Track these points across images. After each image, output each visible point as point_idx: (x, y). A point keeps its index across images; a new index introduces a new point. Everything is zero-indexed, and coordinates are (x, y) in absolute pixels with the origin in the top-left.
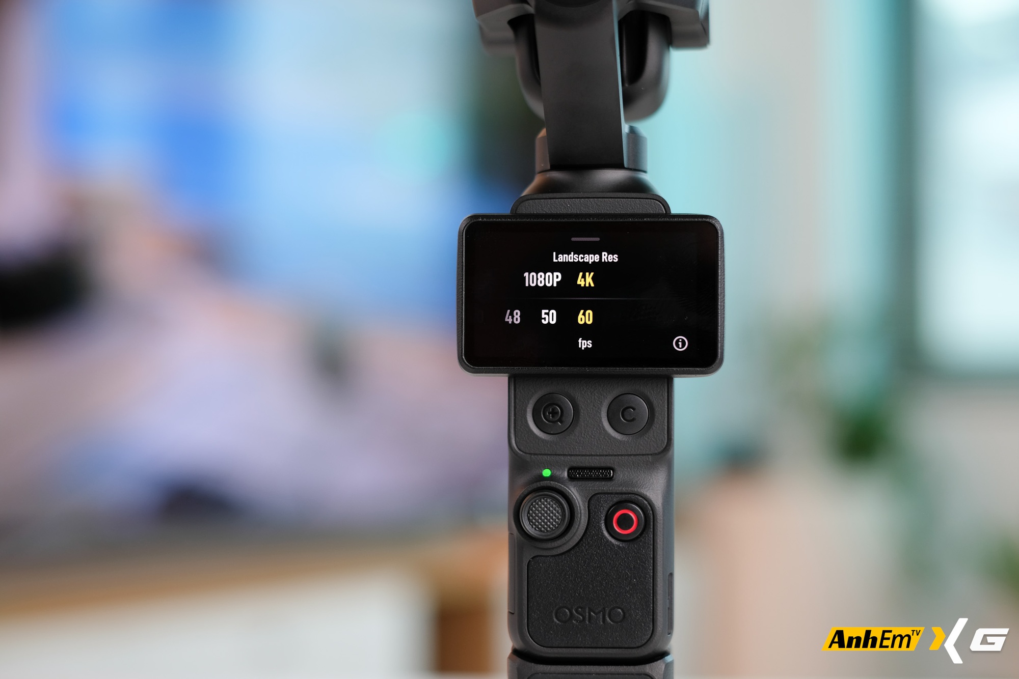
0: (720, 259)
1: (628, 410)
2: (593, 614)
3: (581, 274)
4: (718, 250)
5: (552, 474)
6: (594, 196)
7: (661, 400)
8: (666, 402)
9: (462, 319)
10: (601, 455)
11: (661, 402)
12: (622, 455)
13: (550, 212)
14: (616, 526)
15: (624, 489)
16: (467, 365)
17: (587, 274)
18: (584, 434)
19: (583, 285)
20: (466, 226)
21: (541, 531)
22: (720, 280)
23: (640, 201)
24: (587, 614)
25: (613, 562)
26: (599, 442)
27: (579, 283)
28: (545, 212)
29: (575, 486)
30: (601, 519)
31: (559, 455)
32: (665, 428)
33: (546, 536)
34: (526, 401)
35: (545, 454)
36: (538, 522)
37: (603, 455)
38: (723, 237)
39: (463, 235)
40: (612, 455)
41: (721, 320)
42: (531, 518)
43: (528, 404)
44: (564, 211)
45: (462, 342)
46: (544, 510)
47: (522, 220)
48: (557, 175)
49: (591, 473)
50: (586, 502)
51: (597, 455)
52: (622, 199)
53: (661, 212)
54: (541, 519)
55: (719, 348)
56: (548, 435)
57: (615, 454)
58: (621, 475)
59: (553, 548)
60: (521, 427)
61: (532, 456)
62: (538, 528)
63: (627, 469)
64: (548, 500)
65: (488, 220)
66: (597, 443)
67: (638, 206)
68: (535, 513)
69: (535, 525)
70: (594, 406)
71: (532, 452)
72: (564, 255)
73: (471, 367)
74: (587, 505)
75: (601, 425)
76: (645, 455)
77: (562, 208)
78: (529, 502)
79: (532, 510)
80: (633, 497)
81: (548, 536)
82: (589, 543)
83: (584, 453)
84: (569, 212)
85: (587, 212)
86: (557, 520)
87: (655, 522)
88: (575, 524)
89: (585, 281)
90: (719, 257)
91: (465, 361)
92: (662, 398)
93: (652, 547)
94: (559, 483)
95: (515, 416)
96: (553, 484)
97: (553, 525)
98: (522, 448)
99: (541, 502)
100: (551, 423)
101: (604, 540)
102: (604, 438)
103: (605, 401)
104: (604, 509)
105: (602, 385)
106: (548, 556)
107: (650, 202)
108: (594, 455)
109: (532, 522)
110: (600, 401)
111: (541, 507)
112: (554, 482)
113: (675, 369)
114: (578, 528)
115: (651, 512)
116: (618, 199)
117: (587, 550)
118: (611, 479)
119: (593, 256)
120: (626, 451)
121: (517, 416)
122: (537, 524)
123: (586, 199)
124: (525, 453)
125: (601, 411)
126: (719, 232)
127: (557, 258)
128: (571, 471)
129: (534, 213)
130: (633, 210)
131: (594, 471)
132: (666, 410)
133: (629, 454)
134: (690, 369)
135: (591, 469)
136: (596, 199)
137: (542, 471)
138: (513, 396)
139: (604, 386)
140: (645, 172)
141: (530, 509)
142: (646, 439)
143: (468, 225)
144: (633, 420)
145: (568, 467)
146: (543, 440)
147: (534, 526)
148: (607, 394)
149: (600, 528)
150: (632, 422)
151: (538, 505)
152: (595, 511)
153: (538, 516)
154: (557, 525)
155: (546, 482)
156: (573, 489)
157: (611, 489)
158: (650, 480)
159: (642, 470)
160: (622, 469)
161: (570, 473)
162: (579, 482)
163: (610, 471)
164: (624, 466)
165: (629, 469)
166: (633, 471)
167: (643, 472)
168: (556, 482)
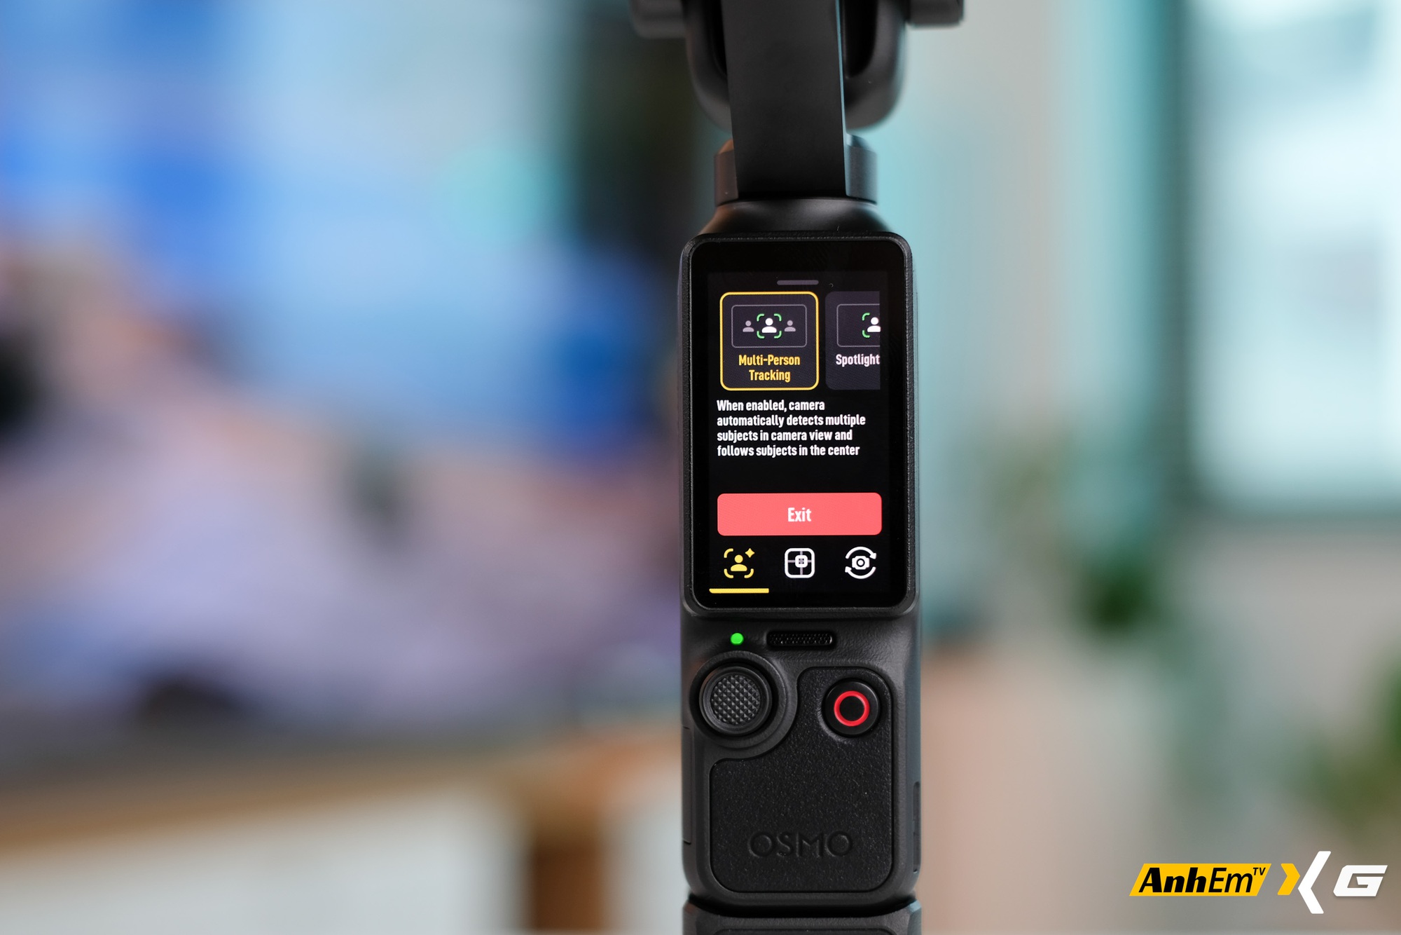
2: (806, 844)
5: (744, 640)
14: (839, 716)
15: (849, 661)
21: (730, 723)
24: (797, 843)
25: (835, 767)
29: (778, 658)
30: (816, 704)
33: (737, 730)
36: (726, 710)
42: (716, 704)
46: (734, 693)
48: (746, 206)
49: (800, 639)
50: (794, 680)
54: (730, 706)
58: (845, 642)
59: (747, 748)
62: (726, 719)
63: (853, 632)
64: (741, 678)
68: (722, 697)
69: (722, 715)
74: (796, 686)
78: (713, 681)
79: (717, 693)
80: (863, 672)
81: (741, 729)
82: (799, 740)
86: (753, 707)
87: (895, 709)
88: (778, 713)
93: (890, 745)
94: (755, 653)
97: (747, 714)
99: (730, 680)
101: (821, 736)
104: (820, 691)
106: (740, 760)
109: (718, 710)
111: (730, 689)
112: (748, 653)
114: (783, 719)
115: (889, 694)
117: (796, 750)
118: (833, 646)
122: (724, 712)
128: (773, 636)
131: (806, 636)
135: (800, 632)
137: (730, 636)
140: (874, 202)
141: (714, 691)
145: (768, 630)
147: (720, 717)
149: (815, 718)
151: (726, 684)
152: (808, 693)
153: (726, 702)
154: (753, 715)
155: (736, 652)
156: (775, 662)
157: (830, 661)
158: (886, 647)
159: (875, 633)
160: (846, 632)
161: (771, 638)
162: (783, 652)
163: (828, 636)
164: (849, 628)
165: (856, 633)
166: (862, 635)
167: (876, 636)
168: (751, 652)
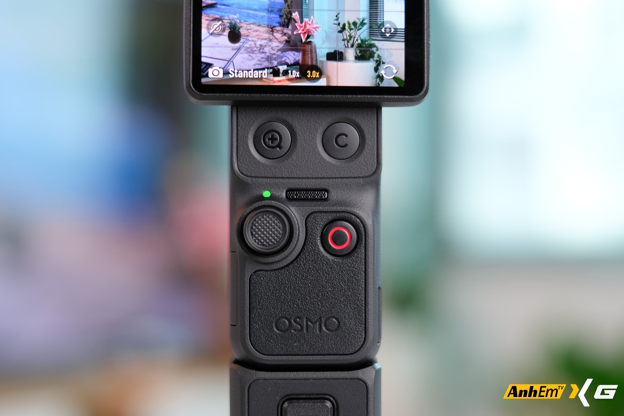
1: (341, 136)
2: (311, 324)
5: (271, 195)
7: (371, 128)
8: (376, 129)
10: (316, 178)
11: (371, 130)
12: (336, 178)
14: (331, 243)
15: (338, 208)
16: (195, 92)
18: (301, 159)
21: (264, 245)
24: (305, 324)
25: (329, 275)
26: (315, 166)
29: (293, 206)
30: (317, 235)
31: (278, 178)
32: (374, 153)
33: (267, 249)
34: (248, 128)
35: (265, 177)
36: (261, 237)
37: (318, 178)
40: (326, 178)
41: (427, 53)
42: (254, 233)
43: (250, 130)
46: (266, 226)
49: (307, 194)
50: (303, 220)
51: (313, 178)
54: (263, 234)
55: (426, 78)
56: (267, 160)
57: (329, 177)
58: (335, 195)
59: (273, 263)
60: (243, 152)
61: (253, 179)
62: (261, 242)
63: (341, 191)
64: (271, 216)
66: (313, 167)
68: (258, 229)
69: (258, 240)
70: (310, 133)
71: (253, 175)
73: (198, 94)
74: (304, 224)
75: (316, 150)
76: (357, 177)
78: (252, 219)
79: (255, 226)
80: (346, 215)
81: (270, 249)
82: (306, 258)
83: (301, 176)
86: (278, 235)
87: (367, 238)
88: (293, 240)
91: (193, 88)
92: (372, 126)
93: (364, 261)
94: (278, 202)
95: (237, 142)
96: (273, 203)
97: (274, 239)
98: (244, 172)
99: (263, 217)
100: (270, 149)
101: (320, 256)
102: (319, 162)
103: (321, 128)
104: (320, 226)
105: (318, 114)
106: (269, 271)
108: (310, 178)
109: (255, 237)
110: (315, 128)
111: (263, 223)
114: (296, 244)
115: (363, 229)
117: (304, 265)
118: (326, 200)
120: (340, 174)
121: (239, 142)
122: (260, 238)
124: (247, 176)
125: (316, 137)
128: (289, 193)
131: (310, 192)
132: (376, 136)
133: (343, 176)
134: (399, 96)
135: (307, 190)
137: (262, 192)
138: (235, 124)
139: (319, 115)
141: (253, 224)
142: (358, 163)
144: (346, 145)
145: (286, 189)
146: (263, 164)
147: (257, 241)
148: (322, 122)
149: (316, 244)
150: (345, 148)
151: (260, 220)
152: (312, 228)
153: (261, 231)
154: (278, 240)
155: (267, 201)
156: (291, 208)
157: (326, 208)
158: (361, 200)
159: (354, 191)
160: (336, 191)
161: (288, 195)
162: (296, 202)
163: (325, 193)
164: (338, 188)
165: (342, 191)
166: (346, 193)
167: (355, 193)
168: (276, 201)
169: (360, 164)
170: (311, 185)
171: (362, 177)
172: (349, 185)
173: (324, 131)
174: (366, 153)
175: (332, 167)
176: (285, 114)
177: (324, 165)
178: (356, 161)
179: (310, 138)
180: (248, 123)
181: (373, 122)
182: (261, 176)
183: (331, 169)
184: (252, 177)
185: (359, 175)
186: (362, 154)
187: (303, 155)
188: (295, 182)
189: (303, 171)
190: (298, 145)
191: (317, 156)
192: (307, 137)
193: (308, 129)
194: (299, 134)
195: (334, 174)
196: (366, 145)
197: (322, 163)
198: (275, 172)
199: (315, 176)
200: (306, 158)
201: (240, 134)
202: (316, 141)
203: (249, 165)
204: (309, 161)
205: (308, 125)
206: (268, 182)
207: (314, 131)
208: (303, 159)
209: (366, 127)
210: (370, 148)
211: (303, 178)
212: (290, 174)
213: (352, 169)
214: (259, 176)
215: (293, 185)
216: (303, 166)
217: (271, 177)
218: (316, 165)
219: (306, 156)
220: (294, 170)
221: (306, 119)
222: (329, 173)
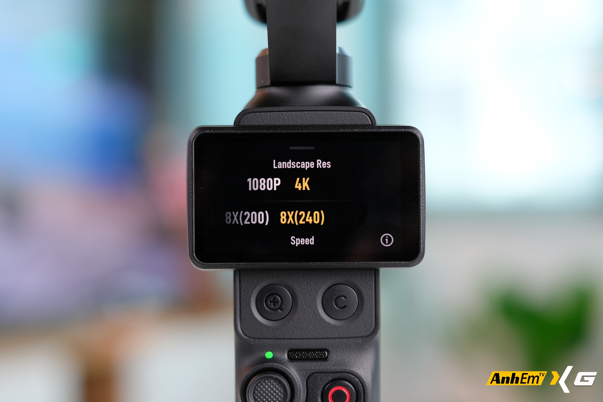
0: (421, 165)
1: (341, 298)
3: (298, 179)
4: (420, 157)
5: (274, 356)
6: (309, 110)
7: (369, 290)
8: (374, 291)
9: (193, 220)
10: (317, 339)
11: (369, 291)
12: (335, 338)
13: (269, 124)
14: (331, 401)
15: (337, 368)
16: (197, 261)
17: (304, 179)
18: (302, 321)
19: (300, 189)
20: (195, 136)
22: (421, 184)
23: (349, 114)
27: (296, 187)
28: (265, 123)
29: (295, 367)
30: (317, 394)
31: (280, 339)
32: (373, 314)
34: (250, 292)
35: (268, 339)
36: (263, 401)
37: (319, 339)
38: (423, 146)
39: (192, 145)
40: (326, 338)
41: (423, 219)
42: (256, 397)
43: (252, 294)
44: (282, 123)
45: (193, 241)
46: (268, 390)
47: (245, 132)
48: (275, 91)
49: (308, 354)
50: (304, 380)
51: (314, 339)
52: (333, 112)
53: (367, 123)
54: (266, 398)
55: (421, 244)
56: (270, 321)
57: (329, 337)
58: (335, 356)
60: (246, 315)
61: (256, 340)
63: (340, 350)
64: (272, 381)
65: (215, 132)
66: (314, 328)
67: (348, 118)
68: (260, 393)
70: (310, 295)
71: (256, 337)
72: (283, 163)
73: (201, 264)
74: (305, 384)
75: (316, 312)
76: (356, 337)
77: (280, 120)
78: (254, 383)
79: (257, 390)
80: (346, 375)
83: (302, 337)
84: (287, 124)
85: (302, 124)
86: (280, 399)
87: (366, 397)
88: (295, 400)
89: (302, 185)
90: (421, 163)
91: (196, 258)
92: (370, 287)
94: (280, 364)
95: (240, 305)
96: (275, 365)
98: (247, 333)
99: (265, 382)
100: (273, 311)
102: (319, 323)
103: (320, 290)
104: (320, 386)
105: (317, 277)
107: (358, 114)
108: (311, 339)
110: (315, 291)
111: (265, 388)
112: (276, 364)
113: (382, 263)
115: (362, 388)
116: (330, 112)
118: (326, 359)
119: (308, 163)
120: (339, 334)
121: (242, 305)
123: (301, 112)
124: (250, 337)
125: (316, 299)
126: (420, 141)
127: (276, 165)
129: (255, 125)
130: (343, 122)
131: (311, 352)
132: (374, 297)
133: (342, 337)
134: (396, 262)
135: (308, 350)
136: (310, 112)
137: (265, 353)
138: (238, 288)
139: (319, 277)
140: (350, 87)
141: (255, 390)
142: (357, 323)
143: (197, 136)
144: (345, 307)
145: (288, 349)
146: (265, 326)
148: (321, 285)
150: (344, 309)
151: (262, 385)
152: (313, 388)
153: (263, 396)
155: (269, 364)
156: (292, 368)
157: (326, 368)
158: (360, 359)
159: (353, 351)
160: (336, 350)
161: (290, 354)
162: (297, 363)
163: (325, 352)
164: (337, 348)
165: (342, 351)
166: (345, 352)
167: (354, 352)
168: (278, 363)
169: (359, 324)
170: (312, 346)
171: (361, 337)
172: (348, 345)
173: (324, 292)
174: (365, 313)
175: (331, 328)
176: (286, 278)
177: (324, 326)
178: (355, 321)
179: (310, 300)
180: (250, 287)
181: (372, 284)
182: (263, 337)
183: (331, 329)
184: (255, 338)
185: (357, 336)
186: (361, 315)
187: (304, 316)
188: (296, 342)
189: (304, 332)
190: (299, 307)
191: (317, 317)
192: (307, 299)
193: (308, 291)
194: (300, 297)
195: (334, 334)
196: (365, 306)
197: (322, 324)
198: (277, 334)
199: (315, 337)
200: (307, 319)
201: (243, 297)
202: (316, 303)
203: (252, 326)
204: (309, 322)
205: (308, 287)
206: (270, 343)
207: (314, 293)
208: (303, 320)
209: (364, 289)
210: (368, 309)
211: (304, 338)
212: (291, 335)
213: (351, 329)
214: (262, 337)
215: (295, 345)
216: (303, 327)
217: (273, 338)
218: (316, 326)
219: (307, 317)
220: (295, 331)
221: (306, 282)
222: (329, 333)
